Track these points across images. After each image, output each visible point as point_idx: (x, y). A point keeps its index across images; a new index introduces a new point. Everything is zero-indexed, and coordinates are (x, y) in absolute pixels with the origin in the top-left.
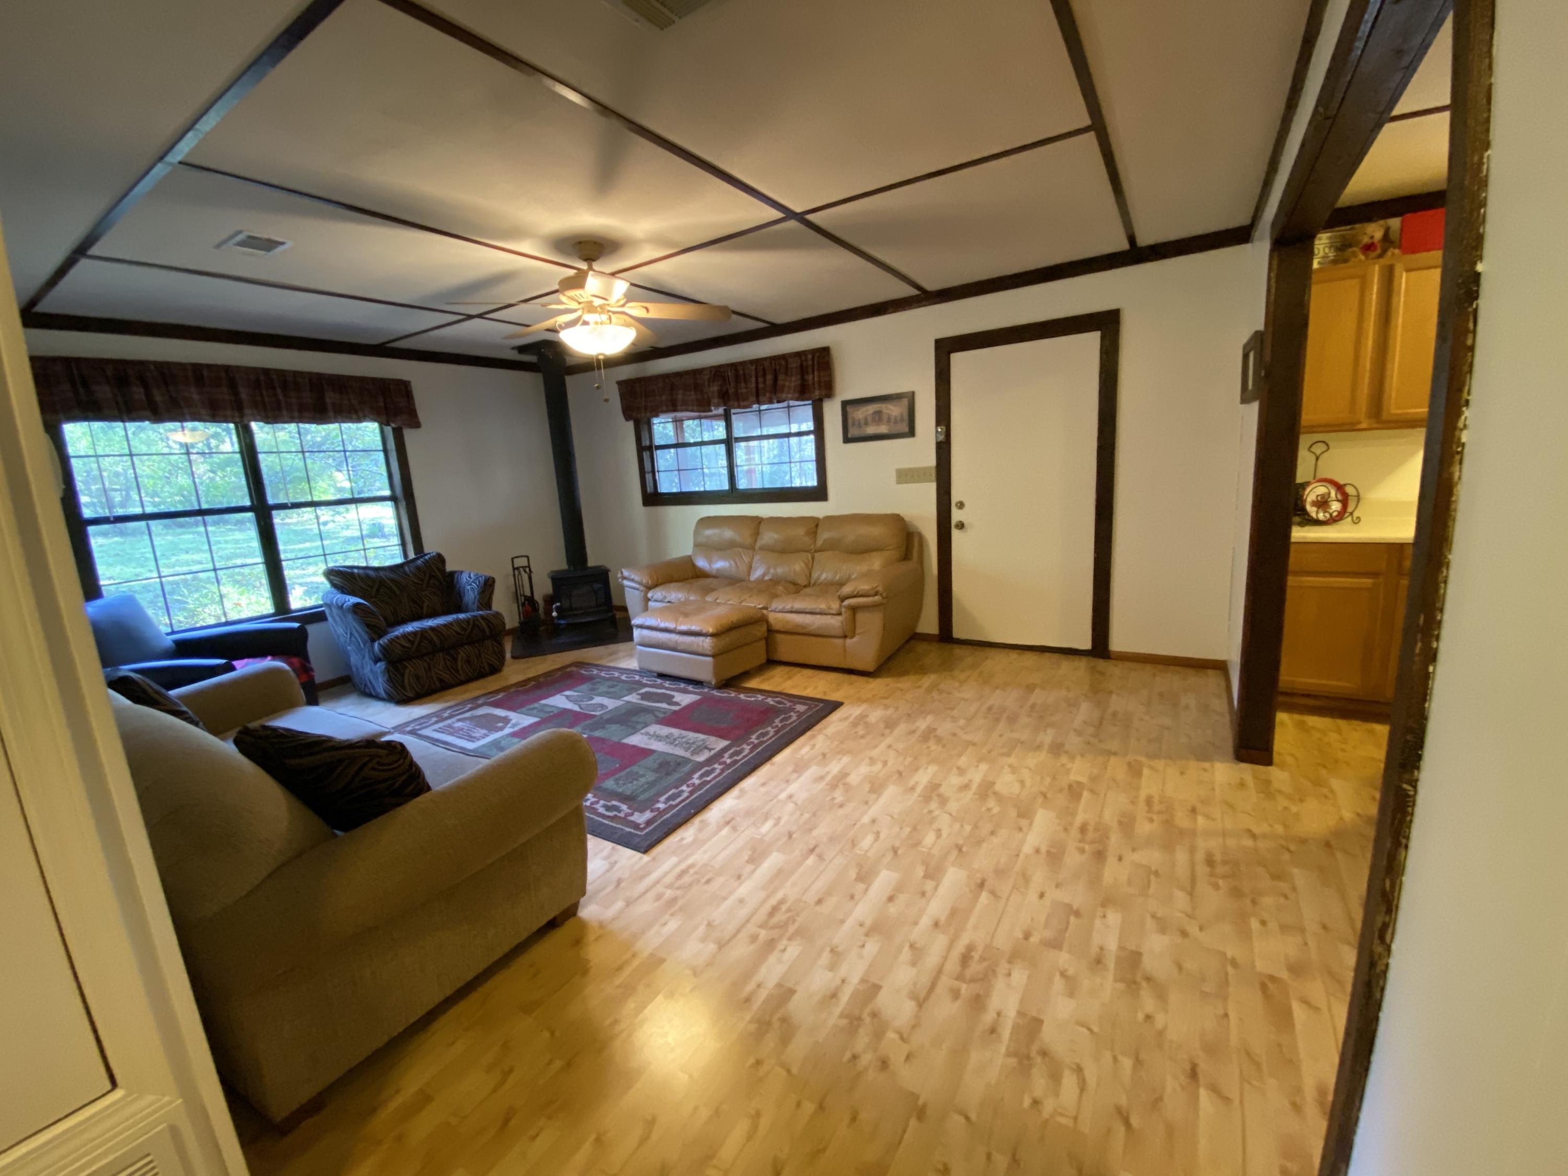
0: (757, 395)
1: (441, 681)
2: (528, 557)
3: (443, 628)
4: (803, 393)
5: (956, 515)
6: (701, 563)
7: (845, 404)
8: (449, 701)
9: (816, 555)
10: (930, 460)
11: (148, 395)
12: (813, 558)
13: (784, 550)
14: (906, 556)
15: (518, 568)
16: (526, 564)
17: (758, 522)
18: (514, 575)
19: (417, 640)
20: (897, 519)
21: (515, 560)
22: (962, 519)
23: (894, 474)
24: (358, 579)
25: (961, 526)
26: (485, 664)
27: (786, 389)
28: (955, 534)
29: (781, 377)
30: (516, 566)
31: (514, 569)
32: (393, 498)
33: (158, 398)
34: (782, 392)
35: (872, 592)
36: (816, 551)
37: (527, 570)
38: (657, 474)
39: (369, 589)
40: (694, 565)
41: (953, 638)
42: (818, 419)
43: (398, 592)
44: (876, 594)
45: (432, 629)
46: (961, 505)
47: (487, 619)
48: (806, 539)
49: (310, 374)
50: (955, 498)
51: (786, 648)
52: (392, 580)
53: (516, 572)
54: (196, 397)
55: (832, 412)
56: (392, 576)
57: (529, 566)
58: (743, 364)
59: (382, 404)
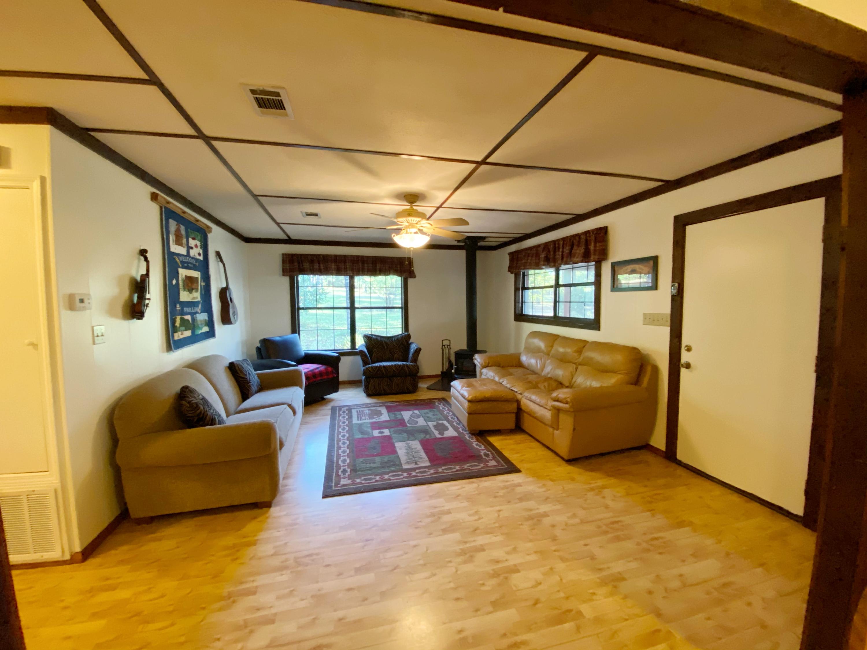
0: (562, 259)
1: (385, 391)
2: (450, 341)
3: (388, 367)
4: (586, 258)
5: (685, 356)
6: (524, 359)
7: (614, 265)
8: (380, 400)
9: (579, 367)
10: (667, 309)
11: (319, 266)
12: (577, 369)
13: (563, 360)
14: (637, 382)
15: (444, 345)
16: (449, 344)
17: (556, 337)
18: (442, 348)
19: (376, 370)
20: (635, 351)
21: (444, 341)
22: (690, 361)
23: (642, 318)
24: (373, 340)
25: (688, 366)
26: (405, 388)
27: (577, 255)
28: (683, 371)
29: (575, 247)
30: (443, 344)
31: (443, 345)
32: (401, 308)
33: (322, 268)
34: (574, 257)
35: (564, 401)
36: (580, 364)
37: (449, 347)
38: (524, 303)
39: (375, 345)
40: (519, 359)
41: (676, 459)
42: (598, 275)
43: (386, 347)
44: (567, 403)
45: (384, 367)
46: (689, 349)
47: (409, 367)
48: (576, 354)
49: (373, 257)
50: (685, 342)
51: (527, 423)
52: (385, 342)
53: (443, 347)
54: (333, 267)
55: (606, 269)
56: (386, 340)
57: (450, 345)
58: (558, 240)
59: (399, 269)
